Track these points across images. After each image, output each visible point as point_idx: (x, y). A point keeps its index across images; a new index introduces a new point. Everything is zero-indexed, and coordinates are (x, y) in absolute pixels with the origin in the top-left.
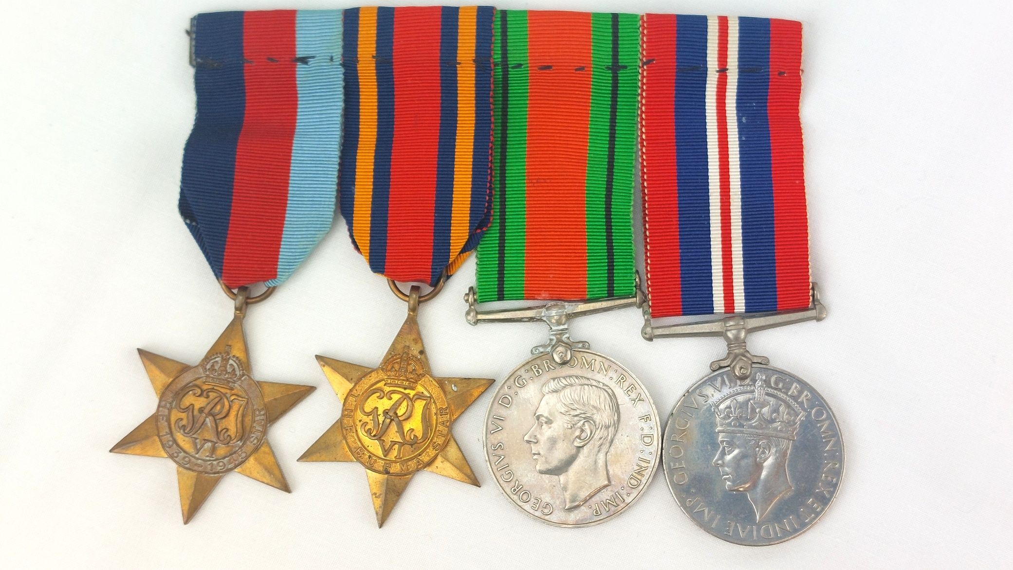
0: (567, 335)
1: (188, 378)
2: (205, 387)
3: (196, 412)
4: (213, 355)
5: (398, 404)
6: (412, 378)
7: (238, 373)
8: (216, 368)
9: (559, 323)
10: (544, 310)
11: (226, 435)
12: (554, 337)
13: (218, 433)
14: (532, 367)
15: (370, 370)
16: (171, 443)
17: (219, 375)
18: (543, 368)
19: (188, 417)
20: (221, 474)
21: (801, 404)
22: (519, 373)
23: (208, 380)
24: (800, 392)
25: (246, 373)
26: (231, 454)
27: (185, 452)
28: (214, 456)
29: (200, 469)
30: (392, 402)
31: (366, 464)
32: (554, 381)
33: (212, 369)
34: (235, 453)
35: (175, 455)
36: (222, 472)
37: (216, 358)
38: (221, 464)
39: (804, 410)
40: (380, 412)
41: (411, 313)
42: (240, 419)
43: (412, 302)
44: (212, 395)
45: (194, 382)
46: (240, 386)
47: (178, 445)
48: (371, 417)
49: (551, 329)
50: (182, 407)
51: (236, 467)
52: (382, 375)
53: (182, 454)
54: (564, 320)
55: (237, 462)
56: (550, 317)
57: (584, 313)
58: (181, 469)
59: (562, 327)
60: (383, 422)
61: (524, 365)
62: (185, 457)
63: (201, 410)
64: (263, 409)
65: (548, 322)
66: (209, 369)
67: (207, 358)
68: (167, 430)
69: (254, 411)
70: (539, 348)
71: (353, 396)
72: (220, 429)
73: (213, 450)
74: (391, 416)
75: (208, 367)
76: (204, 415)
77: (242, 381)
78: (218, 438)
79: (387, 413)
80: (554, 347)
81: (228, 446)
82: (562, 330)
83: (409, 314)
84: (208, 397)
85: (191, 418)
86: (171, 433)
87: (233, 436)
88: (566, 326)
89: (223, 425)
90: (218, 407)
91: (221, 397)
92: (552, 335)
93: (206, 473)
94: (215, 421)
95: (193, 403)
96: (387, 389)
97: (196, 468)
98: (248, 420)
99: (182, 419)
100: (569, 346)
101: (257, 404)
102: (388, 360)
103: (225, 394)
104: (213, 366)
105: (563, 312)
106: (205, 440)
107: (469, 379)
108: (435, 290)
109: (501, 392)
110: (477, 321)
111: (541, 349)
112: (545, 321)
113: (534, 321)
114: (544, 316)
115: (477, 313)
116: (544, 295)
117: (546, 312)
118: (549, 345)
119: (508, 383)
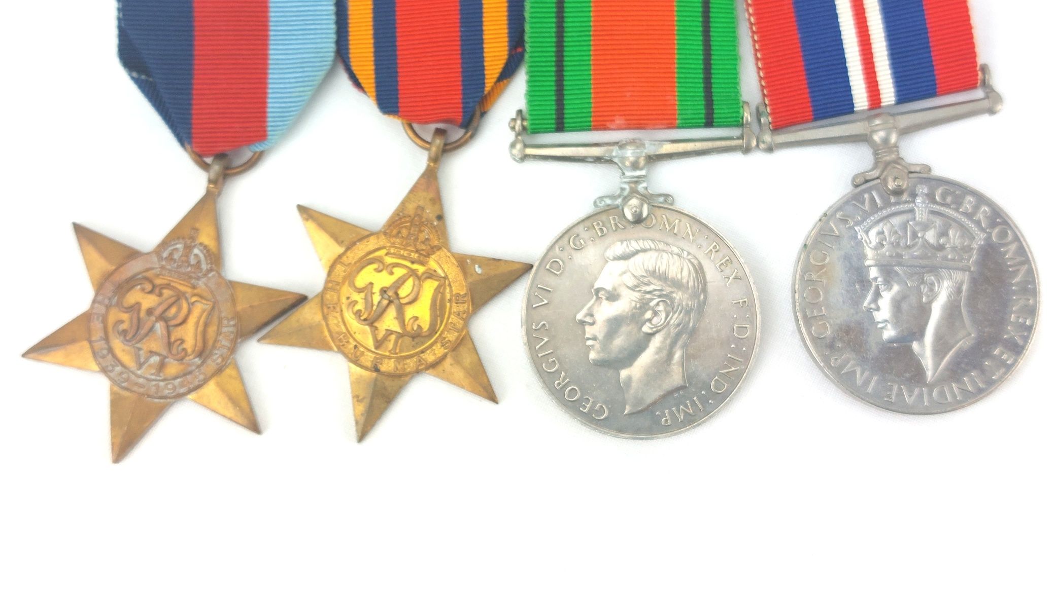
0: (644, 185)
1: (135, 267)
2: (158, 281)
3: (143, 314)
4: (174, 240)
5: (401, 282)
6: (423, 250)
7: (204, 266)
8: (176, 256)
9: (635, 166)
10: (616, 148)
11: (180, 348)
12: (626, 186)
13: (170, 345)
14: (595, 224)
15: (368, 233)
16: (105, 352)
17: (179, 267)
18: (609, 225)
19: (131, 320)
20: (168, 400)
21: (978, 223)
22: (576, 230)
23: (163, 273)
24: (976, 208)
25: (215, 268)
26: (185, 375)
27: (123, 365)
28: (161, 374)
29: (142, 390)
30: (392, 279)
31: (350, 356)
32: (622, 243)
33: (170, 258)
34: (190, 373)
35: (110, 368)
36: (170, 398)
37: (176, 244)
38: (170, 386)
39: (983, 230)
40: (376, 289)
41: (432, 164)
42: (200, 328)
43: (434, 149)
44: (167, 293)
45: (144, 274)
46: (205, 284)
47: (114, 356)
48: (363, 295)
49: (624, 174)
50: (126, 305)
51: (190, 391)
52: (383, 241)
53: (119, 369)
54: (642, 162)
55: (191, 386)
56: (623, 159)
57: (670, 156)
58: (116, 388)
59: (638, 173)
60: (379, 302)
61: (583, 221)
62: (121, 373)
63: (150, 312)
64: (233, 318)
65: (620, 165)
66: (166, 258)
67: (164, 244)
68: (101, 334)
69: (220, 320)
70: (605, 199)
71: (343, 264)
72: (173, 339)
73: (162, 366)
74: (390, 297)
75: (165, 255)
76: (153, 318)
77: (209, 279)
78: (171, 353)
79: (385, 292)
80: (626, 199)
81: (182, 364)
82: (638, 177)
83: (428, 166)
84: (160, 295)
85: (135, 321)
86: (107, 339)
87: (189, 351)
88: (643, 173)
89: (177, 333)
90: (173, 310)
91: (179, 296)
92: (625, 182)
93: (149, 396)
94: (168, 327)
95: (141, 301)
96: (389, 260)
97: (135, 388)
98: (212, 330)
99: (122, 322)
100: (646, 198)
101: (225, 310)
102: (393, 223)
103: (184, 294)
104: (171, 254)
105: (642, 152)
106: (151, 352)
107: (499, 260)
108: (466, 133)
109: (551, 253)
110: (525, 157)
111: (608, 201)
112: (616, 163)
113: (601, 163)
114: (615, 157)
115: (526, 146)
116: (619, 121)
117: (619, 152)
118: (619, 196)
119: (560, 242)
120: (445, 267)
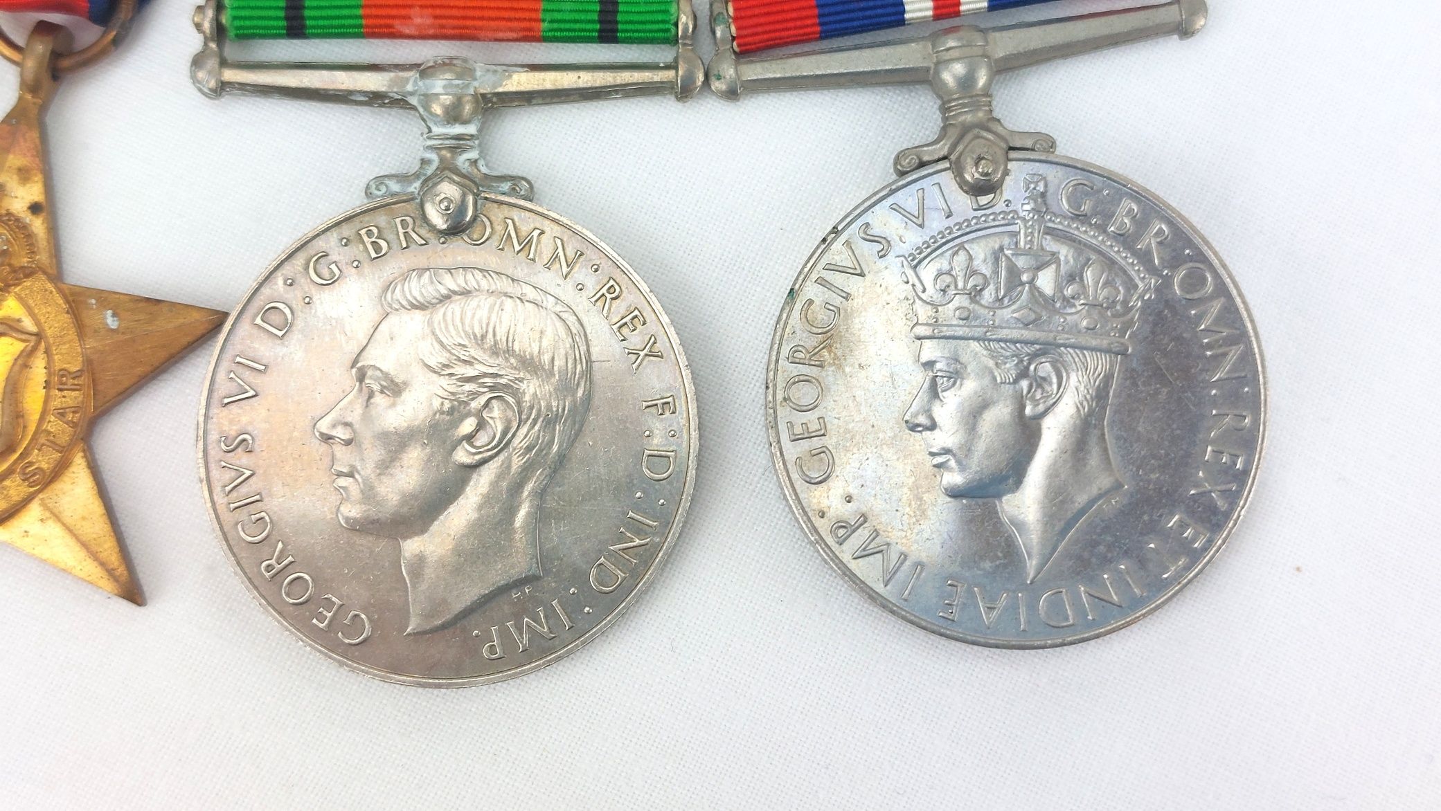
0: (473, 155)
9: (453, 115)
10: (412, 75)
12: (433, 156)
14: (363, 232)
18: (391, 237)
21: (1144, 258)
22: (320, 244)
24: (1142, 224)
32: (420, 277)
39: (1152, 270)
41: (29, 97)
43: (30, 64)
49: (430, 131)
54: (468, 108)
56: (428, 99)
57: (528, 98)
59: (458, 129)
61: (338, 224)
65: (421, 110)
70: (387, 182)
80: (429, 183)
82: (459, 137)
83: (20, 99)
88: (471, 129)
92: (431, 148)
100: (475, 184)
105: (467, 86)
107: (158, 302)
108: (104, 34)
109: (266, 291)
110: (222, 88)
111: (395, 187)
112: (414, 108)
113: (383, 105)
114: (412, 94)
115: (224, 63)
116: (420, 19)
117: (420, 83)
118: (417, 176)
119: (287, 270)
120: (41, 311)
